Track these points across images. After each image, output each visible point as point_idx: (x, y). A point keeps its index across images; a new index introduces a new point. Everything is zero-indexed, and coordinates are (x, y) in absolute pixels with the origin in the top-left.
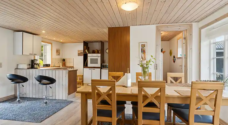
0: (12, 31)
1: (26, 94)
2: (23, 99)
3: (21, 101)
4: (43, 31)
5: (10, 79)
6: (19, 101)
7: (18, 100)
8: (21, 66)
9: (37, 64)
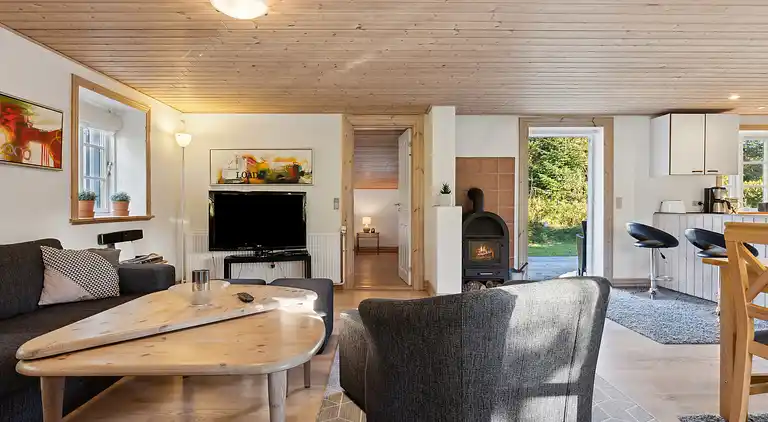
0: (647, 118)
1: (671, 279)
2: (665, 291)
3: (659, 294)
4: (730, 96)
5: (634, 235)
6: (654, 293)
7: (651, 291)
8: (669, 207)
9: (723, 202)
